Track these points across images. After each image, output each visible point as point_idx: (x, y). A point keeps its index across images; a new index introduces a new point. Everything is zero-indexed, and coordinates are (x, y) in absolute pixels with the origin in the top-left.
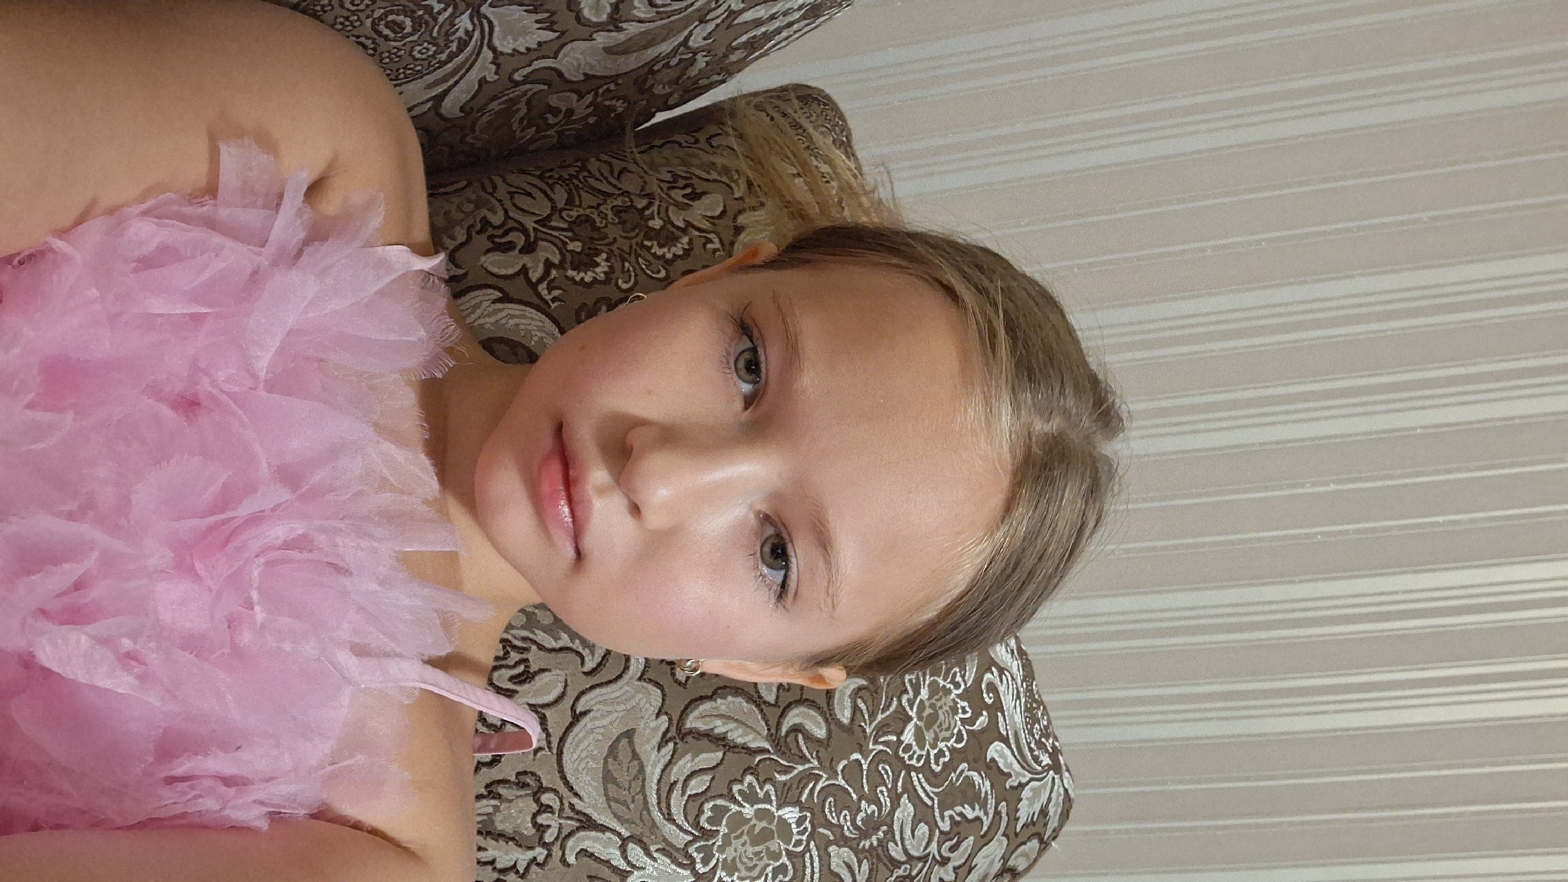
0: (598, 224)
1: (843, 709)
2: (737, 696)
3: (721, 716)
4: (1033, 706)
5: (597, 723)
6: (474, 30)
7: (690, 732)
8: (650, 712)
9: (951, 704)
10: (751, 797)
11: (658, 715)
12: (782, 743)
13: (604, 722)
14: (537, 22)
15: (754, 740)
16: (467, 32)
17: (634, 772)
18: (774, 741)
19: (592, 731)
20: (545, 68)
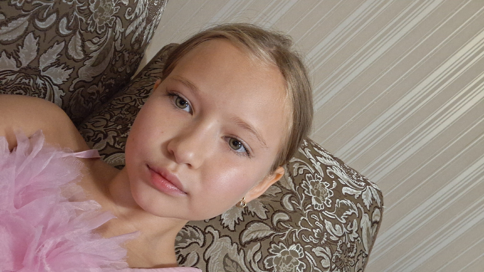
0: (123, 117)
1: (289, 207)
2: (254, 223)
3: (252, 232)
4: (349, 172)
5: (215, 259)
6: (45, 82)
7: (245, 243)
8: (229, 245)
9: (321, 185)
10: (277, 251)
11: (232, 245)
12: (277, 228)
13: (217, 257)
14: (62, 69)
15: (267, 233)
16: (43, 84)
17: (235, 266)
18: (274, 229)
19: (215, 263)
20: (77, 82)
